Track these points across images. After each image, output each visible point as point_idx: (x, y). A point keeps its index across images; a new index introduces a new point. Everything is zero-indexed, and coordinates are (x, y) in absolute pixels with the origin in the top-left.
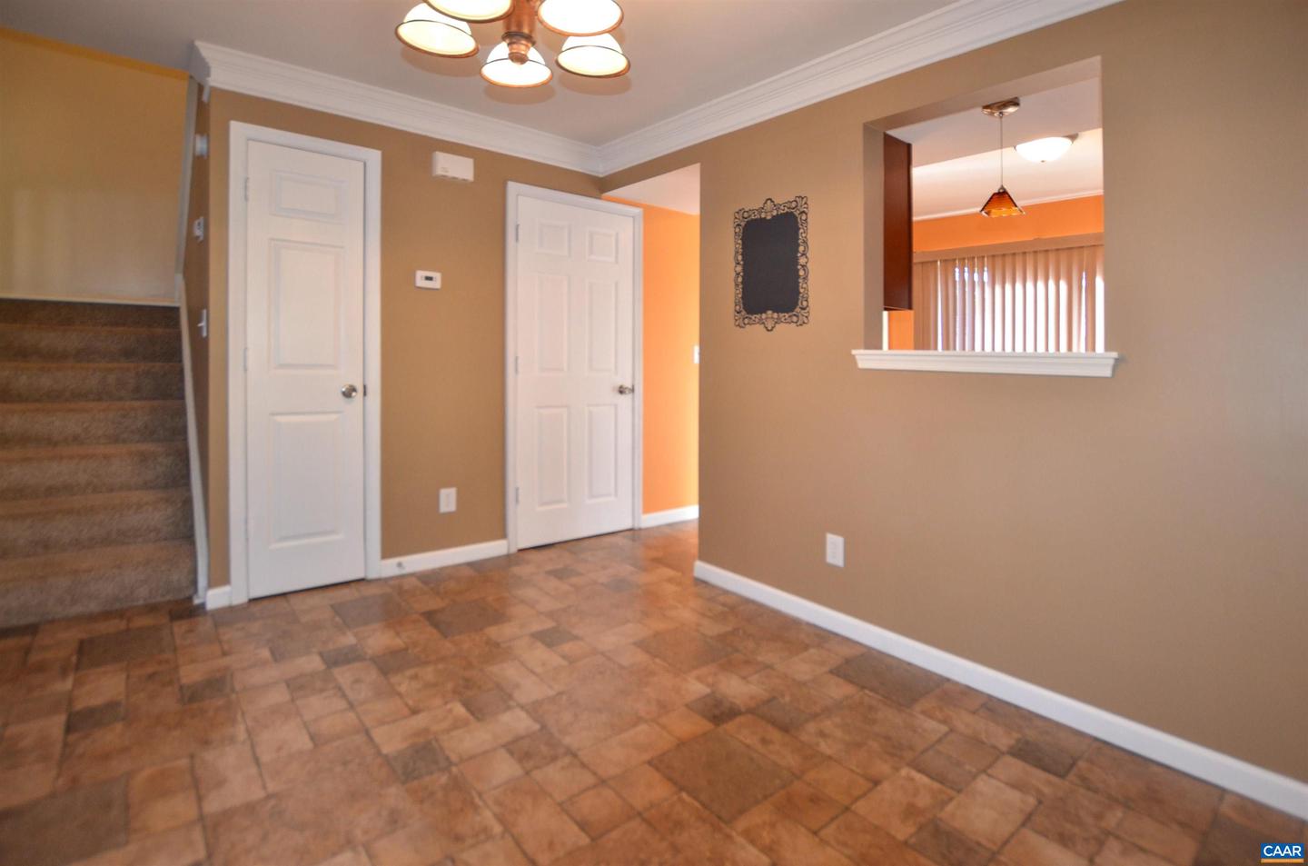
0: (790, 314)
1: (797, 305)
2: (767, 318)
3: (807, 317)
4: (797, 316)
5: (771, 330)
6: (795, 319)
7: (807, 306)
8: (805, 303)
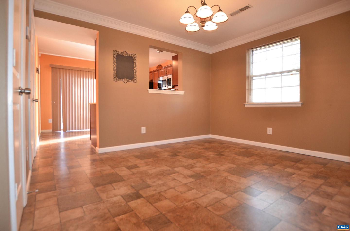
0: (132, 80)
1: (134, 78)
2: (124, 80)
3: (136, 81)
4: (134, 81)
5: (126, 83)
6: (133, 81)
7: (136, 79)
8: (135, 78)
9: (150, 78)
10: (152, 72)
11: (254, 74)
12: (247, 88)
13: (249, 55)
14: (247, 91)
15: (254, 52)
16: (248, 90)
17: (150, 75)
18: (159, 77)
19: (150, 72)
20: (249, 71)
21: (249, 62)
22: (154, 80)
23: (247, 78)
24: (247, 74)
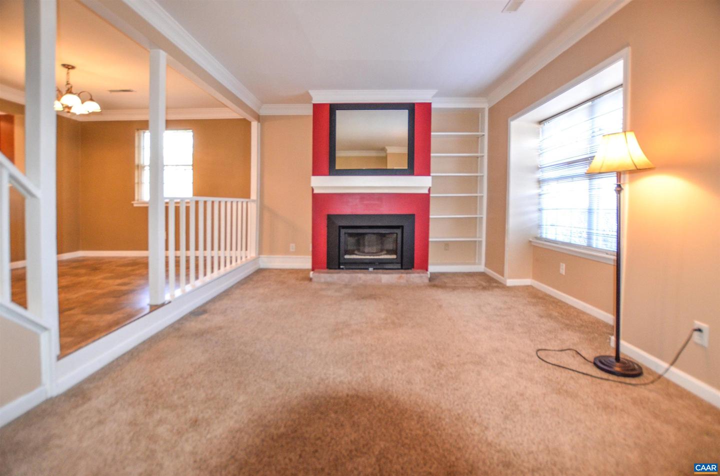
12: (136, 181)
13: (139, 136)
14: (136, 186)
16: (138, 183)
20: (139, 158)
23: (136, 168)
24: (137, 162)
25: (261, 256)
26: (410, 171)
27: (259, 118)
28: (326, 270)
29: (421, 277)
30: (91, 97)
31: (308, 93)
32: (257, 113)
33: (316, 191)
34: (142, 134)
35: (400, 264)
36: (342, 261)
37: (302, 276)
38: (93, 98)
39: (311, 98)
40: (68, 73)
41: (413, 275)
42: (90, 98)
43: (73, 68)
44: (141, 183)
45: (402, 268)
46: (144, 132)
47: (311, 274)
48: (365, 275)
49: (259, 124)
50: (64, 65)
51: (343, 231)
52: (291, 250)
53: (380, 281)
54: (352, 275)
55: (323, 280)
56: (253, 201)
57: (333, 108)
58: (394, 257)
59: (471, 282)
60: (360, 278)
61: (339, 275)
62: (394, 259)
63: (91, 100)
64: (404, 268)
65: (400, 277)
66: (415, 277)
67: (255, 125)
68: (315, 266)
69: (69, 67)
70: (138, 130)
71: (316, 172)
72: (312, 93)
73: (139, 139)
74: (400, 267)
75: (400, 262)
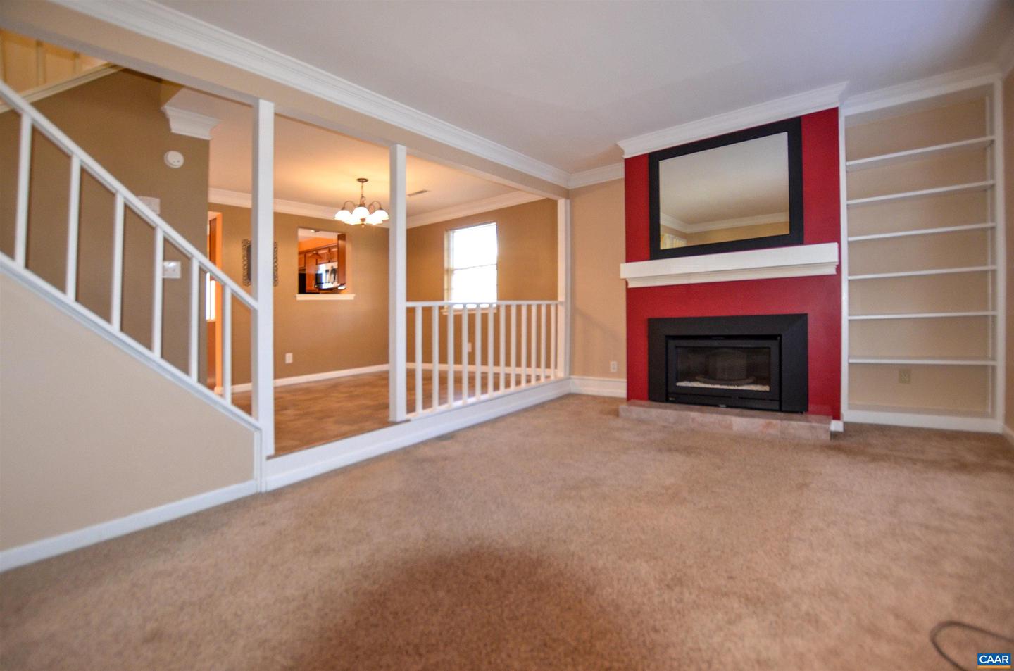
3: (277, 283)
8: (276, 279)
9: (299, 264)
10: (303, 254)
11: (455, 267)
12: (446, 287)
13: (449, 237)
14: (446, 292)
15: (455, 234)
16: (448, 289)
17: (300, 260)
18: (317, 264)
19: (300, 253)
20: (449, 262)
21: (449, 249)
22: (307, 268)
23: (445, 273)
24: (446, 266)
25: (572, 377)
26: (795, 236)
27: (568, 194)
28: (647, 403)
29: (813, 428)
30: (380, 205)
31: (617, 145)
32: (564, 188)
33: (631, 285)
34: (452, 235)
35: (778, 403)
36: (671, 390)
37: (608, 406)
38: (382, 207)
39: (622, 152)
40: (362, 187)
41: (794, 424)
42: (379, 207)
43: (366, 180)
44: (451, 289)
45: (780, 410)
46: (453, 233)
47: (623, 407)
48: (702, 415)
49: (568, 201)
50: (359, 180)
51: (672, 343)
52: (612, 370)
53: (730, 427)
54: (681, 413)
55: (634, 416)
56: (561, 303)
57: (654, 159)
58: (766, 388)
59: (934, 451)
60: (693, 419)
61: (660, 411)
62: (766, 392)
63: (381, 209)
64: (783, 409)
65: (768, 425)
66: (798, 427)
67: (562, 205)
68: (632, 395)
69: (363, 181)
70: (447, 231)
71: (630, 258)
72: (623, 144)
73: (449, 241)
74: (778, 408)
75: (778, 399)
